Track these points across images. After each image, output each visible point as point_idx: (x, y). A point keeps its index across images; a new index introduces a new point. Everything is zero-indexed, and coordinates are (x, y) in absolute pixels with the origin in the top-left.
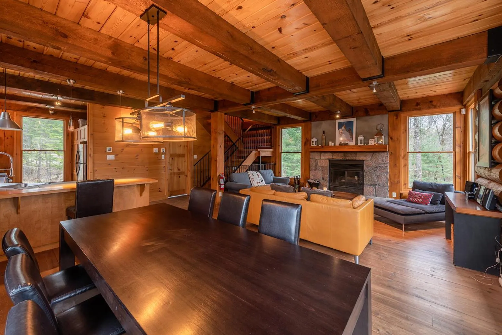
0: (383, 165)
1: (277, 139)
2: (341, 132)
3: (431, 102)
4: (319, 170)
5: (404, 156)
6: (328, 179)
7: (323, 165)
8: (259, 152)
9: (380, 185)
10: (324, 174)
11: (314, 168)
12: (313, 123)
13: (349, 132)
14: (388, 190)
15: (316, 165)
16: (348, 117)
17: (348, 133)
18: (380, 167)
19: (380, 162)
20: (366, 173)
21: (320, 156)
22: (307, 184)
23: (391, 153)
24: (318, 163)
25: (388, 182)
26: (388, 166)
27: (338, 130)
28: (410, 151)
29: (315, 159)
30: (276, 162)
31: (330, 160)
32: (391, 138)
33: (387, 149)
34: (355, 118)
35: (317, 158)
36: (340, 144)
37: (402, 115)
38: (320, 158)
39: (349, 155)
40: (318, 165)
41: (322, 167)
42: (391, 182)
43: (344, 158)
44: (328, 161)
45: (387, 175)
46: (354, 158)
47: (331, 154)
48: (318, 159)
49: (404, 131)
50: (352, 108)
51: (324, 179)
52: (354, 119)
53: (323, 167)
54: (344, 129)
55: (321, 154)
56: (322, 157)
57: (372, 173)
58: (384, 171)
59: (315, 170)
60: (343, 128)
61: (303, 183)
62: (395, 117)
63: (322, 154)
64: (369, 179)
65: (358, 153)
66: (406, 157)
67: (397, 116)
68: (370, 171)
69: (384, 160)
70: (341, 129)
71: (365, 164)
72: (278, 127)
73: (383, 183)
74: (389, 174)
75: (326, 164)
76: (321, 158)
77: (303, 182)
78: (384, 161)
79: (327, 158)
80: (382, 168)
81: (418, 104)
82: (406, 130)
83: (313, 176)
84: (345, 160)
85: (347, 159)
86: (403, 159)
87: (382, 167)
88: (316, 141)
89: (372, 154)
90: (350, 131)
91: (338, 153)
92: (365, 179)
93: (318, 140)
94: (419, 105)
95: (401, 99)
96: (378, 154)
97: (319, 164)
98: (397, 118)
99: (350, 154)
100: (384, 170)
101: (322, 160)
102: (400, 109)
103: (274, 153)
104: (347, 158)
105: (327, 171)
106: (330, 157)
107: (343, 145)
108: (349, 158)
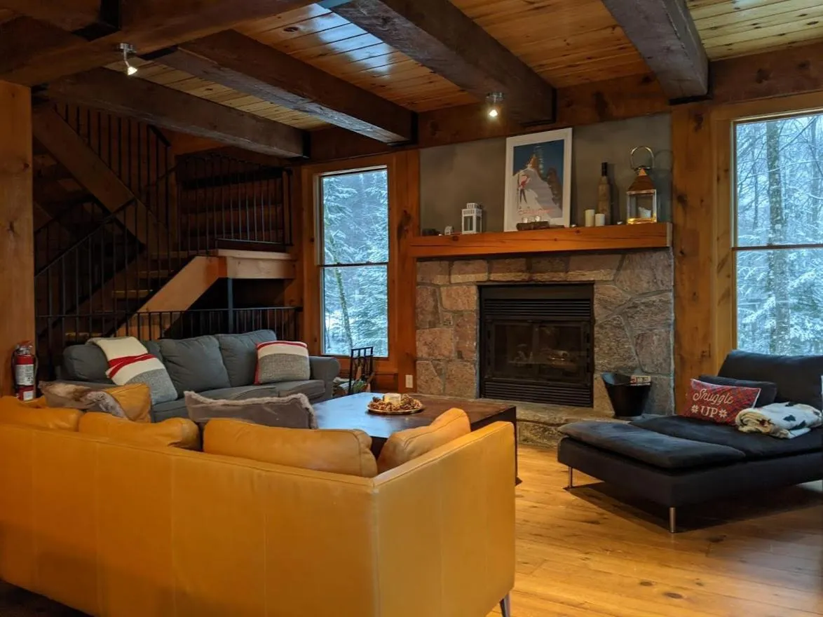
0: (654, 298)
1: (305, 214)
2: (523, 183)
3: (803, 66)
4: (447, 323)
5: (722, 264)
6: (475, 356)
7: (461, 307)
8: (223, 260)
9: (646, 369)
10: (463, 337)
11: (429, 318)
12: (426, 153)
13: (549, 182)
14: (672, 385)
15: (436, 307)
16: (539, 127)
17: (546, 185)
18: (647, 305)
19: (645, 285)
20: (601, 327)
21: (450, 275)
22: (407, 376)
23: (682, 252)
24: (441, 299)
25: (672, 357)
26: (672, 301)
27: (514, 174)
28: (740, 245)
29: (434, 285)
30: (302, 300)
31: (481, 288)
32: (682, 199)
33: (665, 236)
34: (569, 130)
35: (439, 280)
36: (520, 226)
37: (716, 116)
38: (450, 278)
39: (544, 263)
40: (441, 303)
41: (455, 312)
42: (682, 358)
43: (526, 278)
44: (474, 290)
45: (669, 332)
46: (560, 277)
47: (484, 263)
48: (443, 286)
49: (722, 174)
50: (554, 91)
51: (462, 358)
52: (564, 135)
53: (459, 313)
54: (533, 170)
55: (450, 266)
56: (457, 278)
57: (619, 327)
58: (659, 317)
59: (433, 325)
60: (529, 167)
61: (396, 375)
62: (693, 125)
63: (457, 264)
64: (611, 349)
65: (574, 259)
66: (728, 266)
67: (699, 119)
68: (614, 319)
69: (659, 278)
70: (522, 172)
71: (596, 296)
72: (305, 171)
73: (655, 360)
74: (674, 329)
75: (468, 301)
76: (453, 281)
77: (395, 370)
78: (659, 283)
79: (472, 278)
80: (653, 308)
81: (762, 76)
82: (727, 171)
83: (425, 349)
84: (532, 283)
85: (539, 279)
86: (719, 271)
87: (653, 305)
88: (480, 215)
89: (619, 257)
90: (552, 177)
91: (507, 261)
92: (596, 349)
93: (484, 213)
94: (767, 78)
95: (709, 56)
96: (637, 257)
97: (446, 303)
98: (697, 128)
99: (549, 261)
100: (656, 314)
101: (455, 287)
102: (706, 92)
103: (293, 265)
104: (538, 277)
105: (472, 329)
106: (482, 277)
107: (530, 229)
108: (545, 277)
